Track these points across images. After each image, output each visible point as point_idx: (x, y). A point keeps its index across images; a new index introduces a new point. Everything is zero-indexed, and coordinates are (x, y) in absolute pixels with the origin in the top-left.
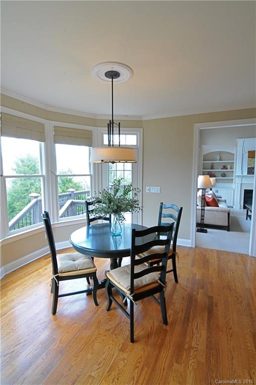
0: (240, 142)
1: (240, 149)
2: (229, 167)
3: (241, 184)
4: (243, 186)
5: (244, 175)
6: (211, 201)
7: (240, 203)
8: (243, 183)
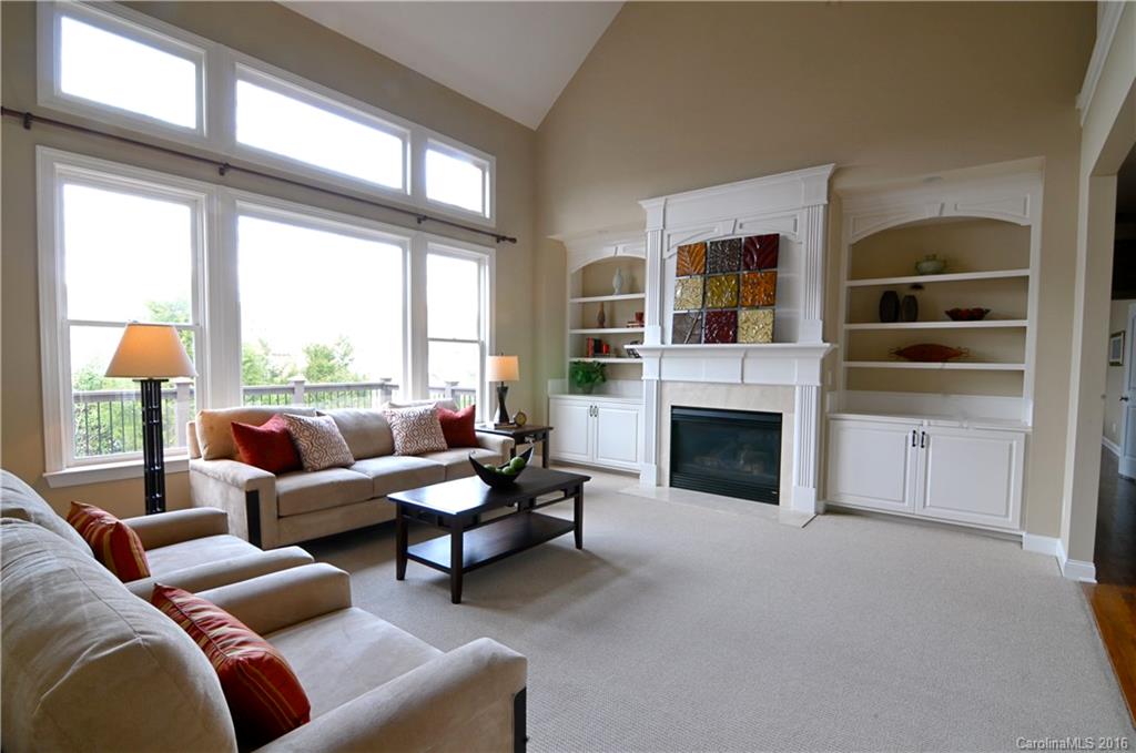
3: (660, 382)
5: (665, 346)
7: (658, 463)
8: (663, 378)
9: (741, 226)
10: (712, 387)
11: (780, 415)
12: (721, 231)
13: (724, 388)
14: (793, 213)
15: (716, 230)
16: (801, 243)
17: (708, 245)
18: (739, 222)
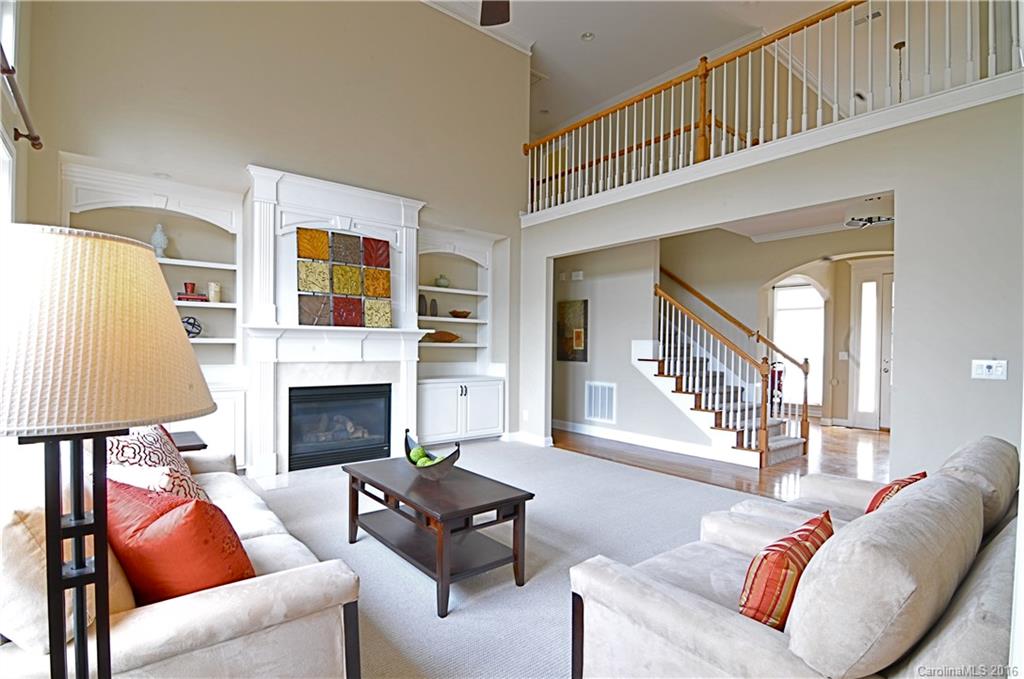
0: (262, 180)
1: (262, 213)
2: (213, 290)
3: (277, 364)
4: (283, 371)
5: (283, 325)
6: (171, 542)
7: (276, 450)
8: (281, 359)
9: (355, 226)
10: (332, 367)
11: (390, 385)
12: (337, 224)
13: (344, 366)
14: (395, 228)
15: (333, 222)
16: (400, 252)
17: (330, 234)
18: (355, 221)
